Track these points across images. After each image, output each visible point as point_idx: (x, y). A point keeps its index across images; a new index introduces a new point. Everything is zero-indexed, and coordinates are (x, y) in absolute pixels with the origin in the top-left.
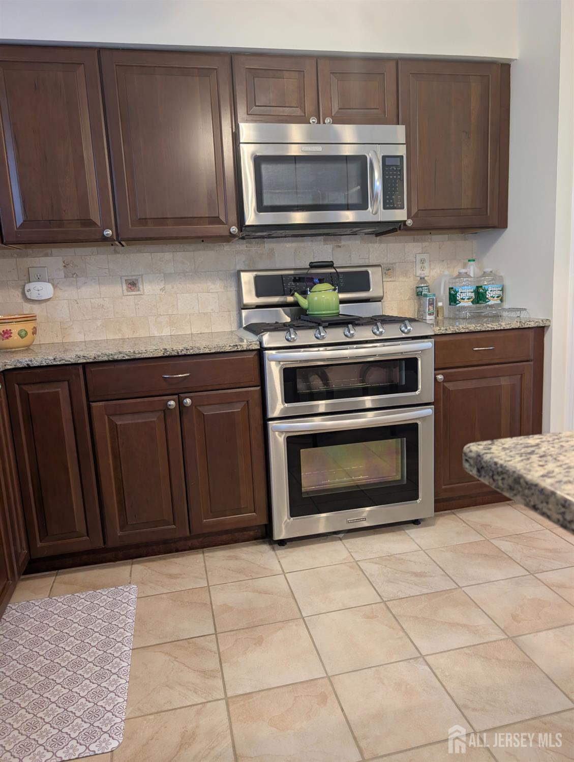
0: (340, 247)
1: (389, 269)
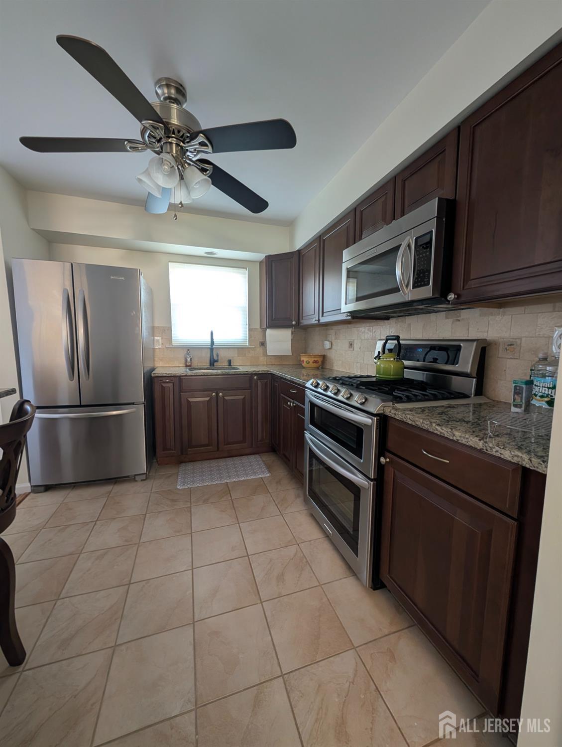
0: (459, 321)
1: (511, 345)
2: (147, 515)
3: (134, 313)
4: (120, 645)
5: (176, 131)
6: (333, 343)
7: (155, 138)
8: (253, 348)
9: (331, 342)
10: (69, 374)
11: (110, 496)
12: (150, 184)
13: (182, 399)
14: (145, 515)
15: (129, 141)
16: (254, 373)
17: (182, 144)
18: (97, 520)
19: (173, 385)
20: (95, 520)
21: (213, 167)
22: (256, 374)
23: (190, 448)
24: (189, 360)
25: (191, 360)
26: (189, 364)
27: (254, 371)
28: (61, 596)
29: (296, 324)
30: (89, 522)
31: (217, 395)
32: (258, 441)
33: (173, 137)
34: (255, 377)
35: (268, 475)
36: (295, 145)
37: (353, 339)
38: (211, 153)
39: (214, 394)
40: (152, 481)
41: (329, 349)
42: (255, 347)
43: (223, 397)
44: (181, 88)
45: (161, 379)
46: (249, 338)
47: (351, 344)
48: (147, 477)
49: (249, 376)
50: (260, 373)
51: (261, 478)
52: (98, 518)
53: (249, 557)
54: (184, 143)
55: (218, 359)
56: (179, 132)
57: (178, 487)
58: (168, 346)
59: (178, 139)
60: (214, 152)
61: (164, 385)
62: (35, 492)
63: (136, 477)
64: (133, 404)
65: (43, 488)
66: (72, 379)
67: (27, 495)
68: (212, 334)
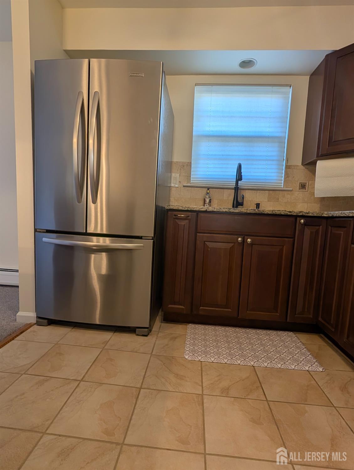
3: (152, 120)
8: (289, 191)
10: (77, 192)
11: (106, 348)
13: (198, 242)
18: (82, 380)
19: (189, 222)
20: (80, 378)
22: (303, 217)
23: (202, 307)
24: (207, 201)
25: (210, 202)
30: (72, 380)
31: (244, 241)
32: (295, 314)
34: (302, 221)
35: (321, 369)
39: (240, 239)
40: (154, 339)
42: (292, 190)
43: (252, 244)
45: (176, 213)
46: (285, 178)
48: (149, 332)
49: (293, 219)
50: (310, 215)
51: (310, 372)
52: (84, 377)
55: (243, 202)
57: (187, 357)
58: (186, 185)
61: (178, 221)
62: (38, 324)
63: (137, 330)
64: (140, 238)
65: (46, 321)
66: (79, 200)
67: (30, 326)
68: (240, 167)
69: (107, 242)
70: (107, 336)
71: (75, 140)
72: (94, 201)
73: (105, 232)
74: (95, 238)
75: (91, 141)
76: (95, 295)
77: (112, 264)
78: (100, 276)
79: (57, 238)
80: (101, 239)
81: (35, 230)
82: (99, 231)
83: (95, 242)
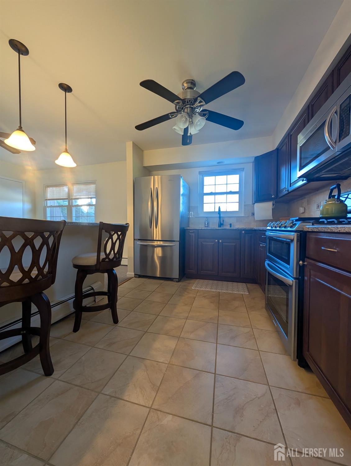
2: (174, 295)
4: (148, 332)
5: (188, 101)
6: (306, 208)
7: (181, 108)
8: (246, 217)
9: (305, 208)
10: (150, 225)
12: (178, 129)
13: (199, 243)
14: (173, 295)
15: (170, 113)
16: (243, 229)
17: (192, 106)
19: (195, 234)
21: (209, 112)
23: (202, 271)
24: (206, 223)
25: (208, 224)
26: (207, 226)
27: (242, 228)
28: (134, 310)
29: (275, 197)
31: (218, 241)
32: (244, 274)
33: (188, 105)
34: (243, 232)
35: (247, 294)
36: (244, 82)
37: (320, 201)
38: (205, 105)
39: (216, 241)
41: (303, 213)
42: (248, 216)
43: (222, 242)
44: (192, 81)
45: (189, 230)
46: (244, 211)
47: (319, 206)
48: (179, 280)
49: (240, 231)
50: (247, 229)
51: (242, 294)
52: (154, 291)
53: (218, 325)
54: (193, 105)
55: (223, 223)
56: (190, 101)
57: (193, 288)
58: (196, 216)
59: (190, 105)
60: (206, 103)
61: (190, 234)
62: (135, 277)
63: (174, 279)
64: (174, 241)
65: (138, 276)
66: (151, 227)
67: (132, 278)
68: (219, 207)
69: (161, 243)
70: (162, 281)
71: (149, 203)
72: (156, 228)
73: (160, 239)
74: (156, 242)
75: (155, 203)
76: (157, 266)
77: (163, 251)
78: (158, 257)
79: (141, 242)
80: (159, 242)
81: (134, 239)
82: (157, 239)
83: (156, 243)
